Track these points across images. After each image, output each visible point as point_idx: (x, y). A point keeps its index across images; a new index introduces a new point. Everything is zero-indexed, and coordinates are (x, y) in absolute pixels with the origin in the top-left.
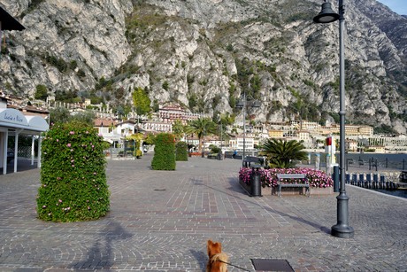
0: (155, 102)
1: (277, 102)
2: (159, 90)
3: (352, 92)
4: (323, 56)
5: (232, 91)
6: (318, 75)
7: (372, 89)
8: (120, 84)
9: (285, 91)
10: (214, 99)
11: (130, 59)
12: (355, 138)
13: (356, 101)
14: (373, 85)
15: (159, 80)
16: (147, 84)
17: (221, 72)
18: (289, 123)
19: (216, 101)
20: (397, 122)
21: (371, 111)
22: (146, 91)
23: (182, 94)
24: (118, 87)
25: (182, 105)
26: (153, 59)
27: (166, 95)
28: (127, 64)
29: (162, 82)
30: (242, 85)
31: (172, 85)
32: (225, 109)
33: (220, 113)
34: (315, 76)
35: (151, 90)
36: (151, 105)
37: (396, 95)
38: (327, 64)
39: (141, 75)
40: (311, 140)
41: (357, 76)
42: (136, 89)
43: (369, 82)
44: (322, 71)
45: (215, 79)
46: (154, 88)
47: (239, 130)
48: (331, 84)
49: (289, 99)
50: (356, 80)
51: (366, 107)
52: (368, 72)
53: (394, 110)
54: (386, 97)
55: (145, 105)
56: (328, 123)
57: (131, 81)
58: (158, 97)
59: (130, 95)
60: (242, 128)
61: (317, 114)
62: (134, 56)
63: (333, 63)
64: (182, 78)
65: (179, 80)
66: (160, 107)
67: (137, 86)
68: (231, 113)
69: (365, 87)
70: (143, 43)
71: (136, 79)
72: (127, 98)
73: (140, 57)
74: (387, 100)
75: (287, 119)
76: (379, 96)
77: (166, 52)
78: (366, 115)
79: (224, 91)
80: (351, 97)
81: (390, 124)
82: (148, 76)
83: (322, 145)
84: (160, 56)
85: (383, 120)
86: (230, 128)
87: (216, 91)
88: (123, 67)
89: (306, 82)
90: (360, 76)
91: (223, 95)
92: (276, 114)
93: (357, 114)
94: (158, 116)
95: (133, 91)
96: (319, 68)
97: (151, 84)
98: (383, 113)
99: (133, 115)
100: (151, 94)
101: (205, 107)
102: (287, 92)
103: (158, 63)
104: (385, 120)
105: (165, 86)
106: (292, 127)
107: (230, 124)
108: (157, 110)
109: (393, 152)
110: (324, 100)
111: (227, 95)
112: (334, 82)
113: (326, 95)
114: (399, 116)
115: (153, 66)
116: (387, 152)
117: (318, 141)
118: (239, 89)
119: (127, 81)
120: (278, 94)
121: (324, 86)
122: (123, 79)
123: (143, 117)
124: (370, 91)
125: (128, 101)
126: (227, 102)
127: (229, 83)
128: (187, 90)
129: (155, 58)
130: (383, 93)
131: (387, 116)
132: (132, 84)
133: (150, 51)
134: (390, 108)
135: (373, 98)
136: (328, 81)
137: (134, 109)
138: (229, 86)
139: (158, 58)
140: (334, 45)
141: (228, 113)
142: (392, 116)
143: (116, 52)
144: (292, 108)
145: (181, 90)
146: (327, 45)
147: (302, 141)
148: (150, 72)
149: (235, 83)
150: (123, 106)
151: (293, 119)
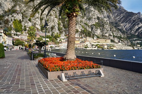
0: (25, 26)
1: (77, 29)
2: (27, 21)
3: (101, 28)
4: (91, 15)
5: (59, 24)
6: (89, 21)
7: (107, 27)
8: (7, 17)
9: (80, 25)
10: (52, 27)
11: (13, 7)
12: (105, 44)
13: (102, 31)
14: (107, 26)
15: (27, 17)
16: (21, 18)
17: (54, 17)
18: (82, 38)
19: (52, 28)
20: (115, 39)
21: (107, 35)
22: (20, 22)
23: (38, 24)
24: (6, 19)
25: (37, 29)
26: (25, 9)
27: (30, 24)
28: (11, 9)
29: (28, 18)
30: (63, 22)
31: (33, 21)
32: (56, 32)
33: (54, 33)
34: (88, 22)
35: (23, 21)
36: (23, 28)
37: (115, 29)
38: (92, 17)
39: (18, 14)
40: (90, 44)
41: (102, 22)
42: (15, 20)
43: (106, 25)
44: (91, 20)
45: (52, 19)
46: (24, 20)
47: (62, 40)
48: (94, 25)
49: (81, 29)
50: (102, 24)
51: (105, 33)
52: (105, 21)
53: (114, 35)
54: (111, 30)
55: (20, 28)
56: (95, 38)
57: (13, 16)
58: (26, 24)
59: (12, 23)
60: (64, 39)
61: (91, 35)
62: (15, 6)
63: (94, 17)
64: (38, 18)
65: (36, 18)
66: (27, 29)
67: (16, 19)
68: (59, 33)
69: (105, 26)
70: (20, 2)
71: (15, 15)
72: (10, 24)
73: (18, 7)
74: (112, 31)
75: (81, 36)
76: (110, 29)
77: (30, 6)
78: (106, 36)
79: (56, 24)
80: (100, 30)
81: (113, 39)
82: (21, 15)
83: (95, 46)
84: (28, 8)
85: (111, 38)
86: (59, 39)
87: (53, 24)
88: (9, 10)
89: (85, 24)
90: (103, 22)
91: (56, 26)
92: (77, 34)
93: (103, 36)
94: (26, 33)
95: (13, 21)
96: (90, 19)
97: (23, 18)
98: (111, 35)
99: (13, 32)
100: (23, 23)
101: (48, 30)
102: (80, 26)
103: (27, 11)
104: (112, 38)
105: (30, 20)
106: (83, 39)
107: (58, 38)
108: (25, 30)
109: (119, 49)
110: (92, 30)
111: (57, 26)
112: (95, 24)
113: (92, 29)
114: (116, 37)
115: (24, 12)
116: (117, 49)
117: (93, 45)
118: (62, 24)
119: (10, 16)
120: (77, 26)
121: (91, 25)
122: (9, 15)
123: (18, 33)
124: (107, 28)
125: (10, 25)
126: (57, 29)
127: (58, 21)
128: (40, 23)
129: (25, 8)
130: (111, 29)
131: (112, 37)
132: (13, 18)
133: (23, 5)
134: (113, 34)
135: (108, 30)
136: (93, 24)
137: (14, 29)
138: (58, 22)
139: (27, 8)
140: (94, 11)
141: (58, 33)
142: (114, 36)
143: (6, 3)
144: (82, 32)
145: (37, 23)
146: (92, 11)
147: (87, 45)
148: (22, 14)
149: (60, 22)
150: (8, 27)
151: (83, 36)
